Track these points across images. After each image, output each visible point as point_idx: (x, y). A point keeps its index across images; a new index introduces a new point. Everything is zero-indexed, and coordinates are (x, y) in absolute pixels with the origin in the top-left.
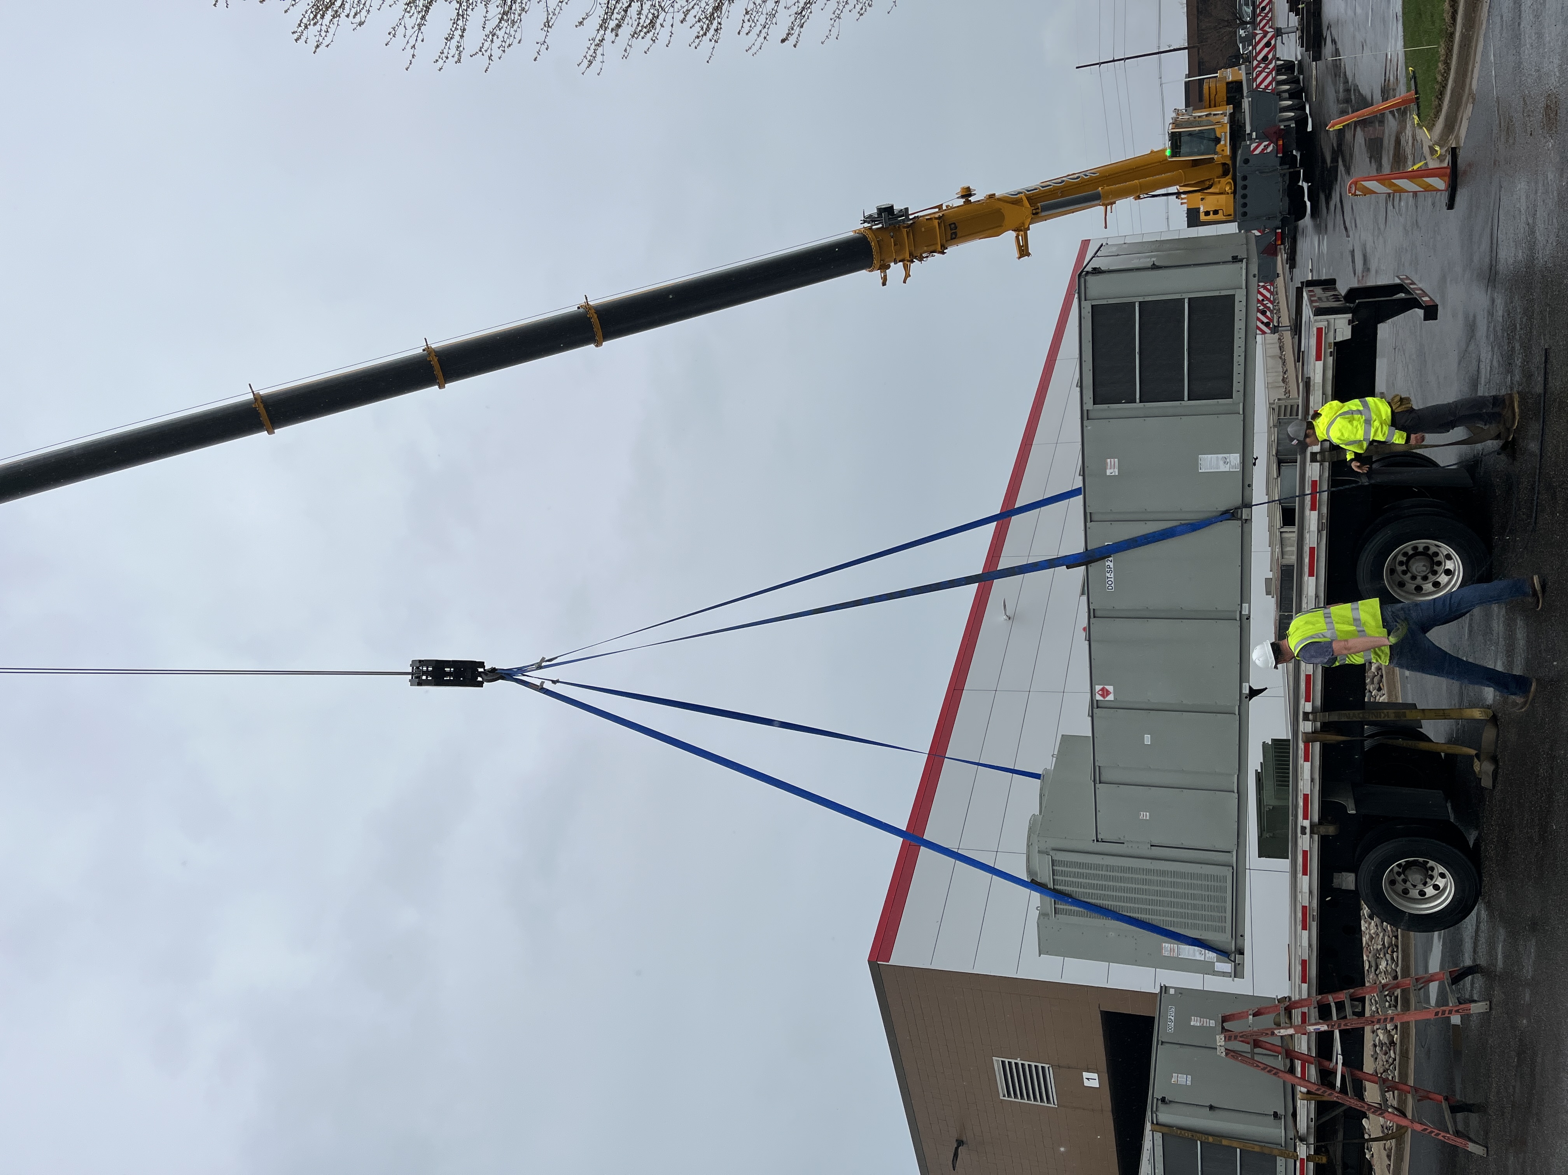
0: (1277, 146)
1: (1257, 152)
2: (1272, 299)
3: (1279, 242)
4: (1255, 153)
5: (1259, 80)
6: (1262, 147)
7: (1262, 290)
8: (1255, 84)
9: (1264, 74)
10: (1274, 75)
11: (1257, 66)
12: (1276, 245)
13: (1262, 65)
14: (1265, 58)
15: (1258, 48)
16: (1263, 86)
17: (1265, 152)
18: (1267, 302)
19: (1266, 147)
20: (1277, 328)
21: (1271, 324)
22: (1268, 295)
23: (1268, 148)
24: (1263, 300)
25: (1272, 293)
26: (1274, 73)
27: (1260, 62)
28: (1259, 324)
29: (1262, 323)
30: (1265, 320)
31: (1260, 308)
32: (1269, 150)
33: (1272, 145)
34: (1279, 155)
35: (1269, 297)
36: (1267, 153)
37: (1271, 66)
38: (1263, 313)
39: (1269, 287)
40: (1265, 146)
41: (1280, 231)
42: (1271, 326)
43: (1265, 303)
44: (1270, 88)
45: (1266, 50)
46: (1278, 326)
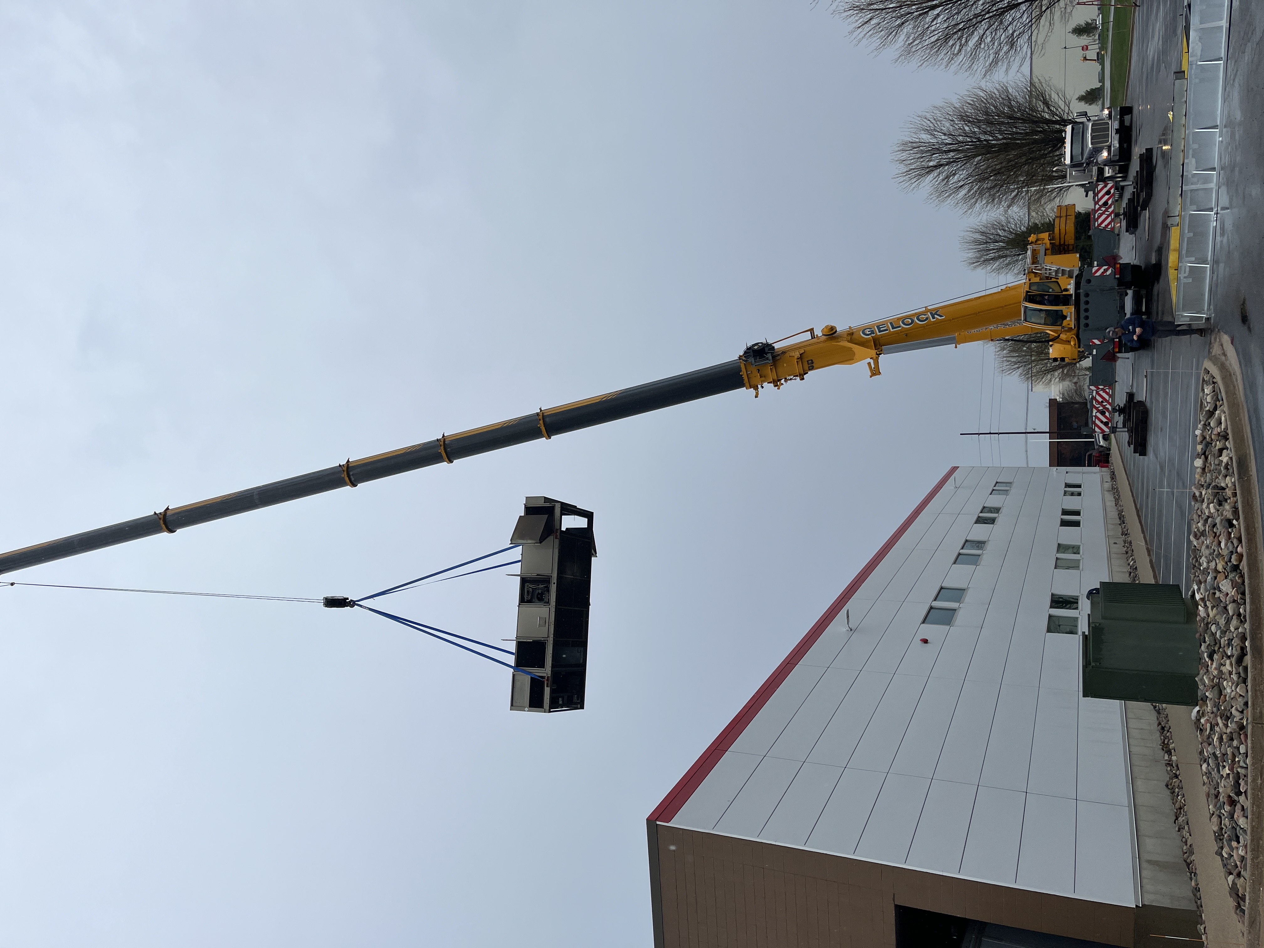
0: (1115, 270)
1: (1098, 274)
2: (1110, 401)
3: (1117, 350)
4: (1096, 275)
5: (1100, 221)
6: (1102, 270)
7: (1101, 393)
8: (1096, 223)
9: (1104, 216)
10: (1113, 217)
11: (1099, 209)
12: (1114, 353)
13: (1103, 209)
14: (1106, 203)
15: (1100, 195)
16: (1103, 225)
17: (1105, 274)
18: (1106, 403)
19: (1106, 271)
20: (1115, 429)
21: (1110, 424)
22: (1107, 397)
23: (1107, 271)
24: (1102, 402)
25: (1110, 396)
26: (1113, 215)
27: (1101, 207)
28: (1097, 422)
29: (1102, 422)
30: (1105, 420)
31: (1100, 408)
32: (1108, 273)
33: (1110, 269)
34: (1116, 276)
35: (1108, 399)
36: (1106, 275)
37: (1110, 210)
38: (1103, 413)
39: (1107, 390)
40: (1104, 270)
41: (1118, 340)
42: (1110, 425)
43: (1104, 404)
44: (1110, 227)
45: (1107, 197)
46: (1116, 427)
